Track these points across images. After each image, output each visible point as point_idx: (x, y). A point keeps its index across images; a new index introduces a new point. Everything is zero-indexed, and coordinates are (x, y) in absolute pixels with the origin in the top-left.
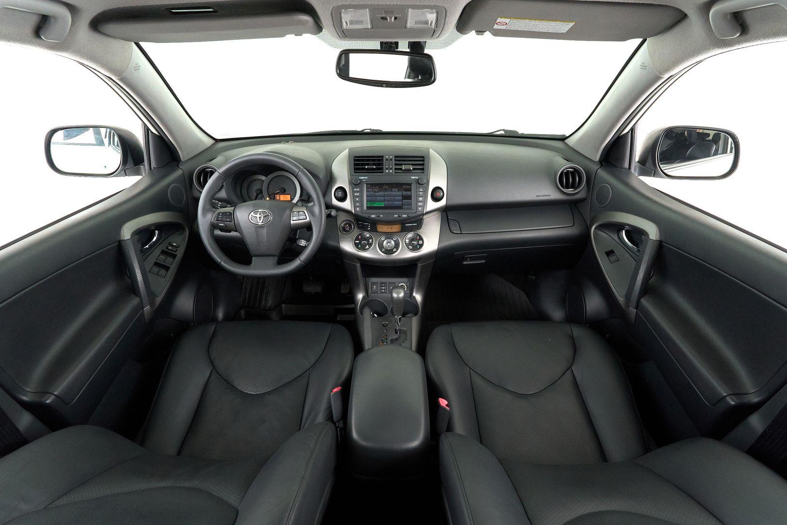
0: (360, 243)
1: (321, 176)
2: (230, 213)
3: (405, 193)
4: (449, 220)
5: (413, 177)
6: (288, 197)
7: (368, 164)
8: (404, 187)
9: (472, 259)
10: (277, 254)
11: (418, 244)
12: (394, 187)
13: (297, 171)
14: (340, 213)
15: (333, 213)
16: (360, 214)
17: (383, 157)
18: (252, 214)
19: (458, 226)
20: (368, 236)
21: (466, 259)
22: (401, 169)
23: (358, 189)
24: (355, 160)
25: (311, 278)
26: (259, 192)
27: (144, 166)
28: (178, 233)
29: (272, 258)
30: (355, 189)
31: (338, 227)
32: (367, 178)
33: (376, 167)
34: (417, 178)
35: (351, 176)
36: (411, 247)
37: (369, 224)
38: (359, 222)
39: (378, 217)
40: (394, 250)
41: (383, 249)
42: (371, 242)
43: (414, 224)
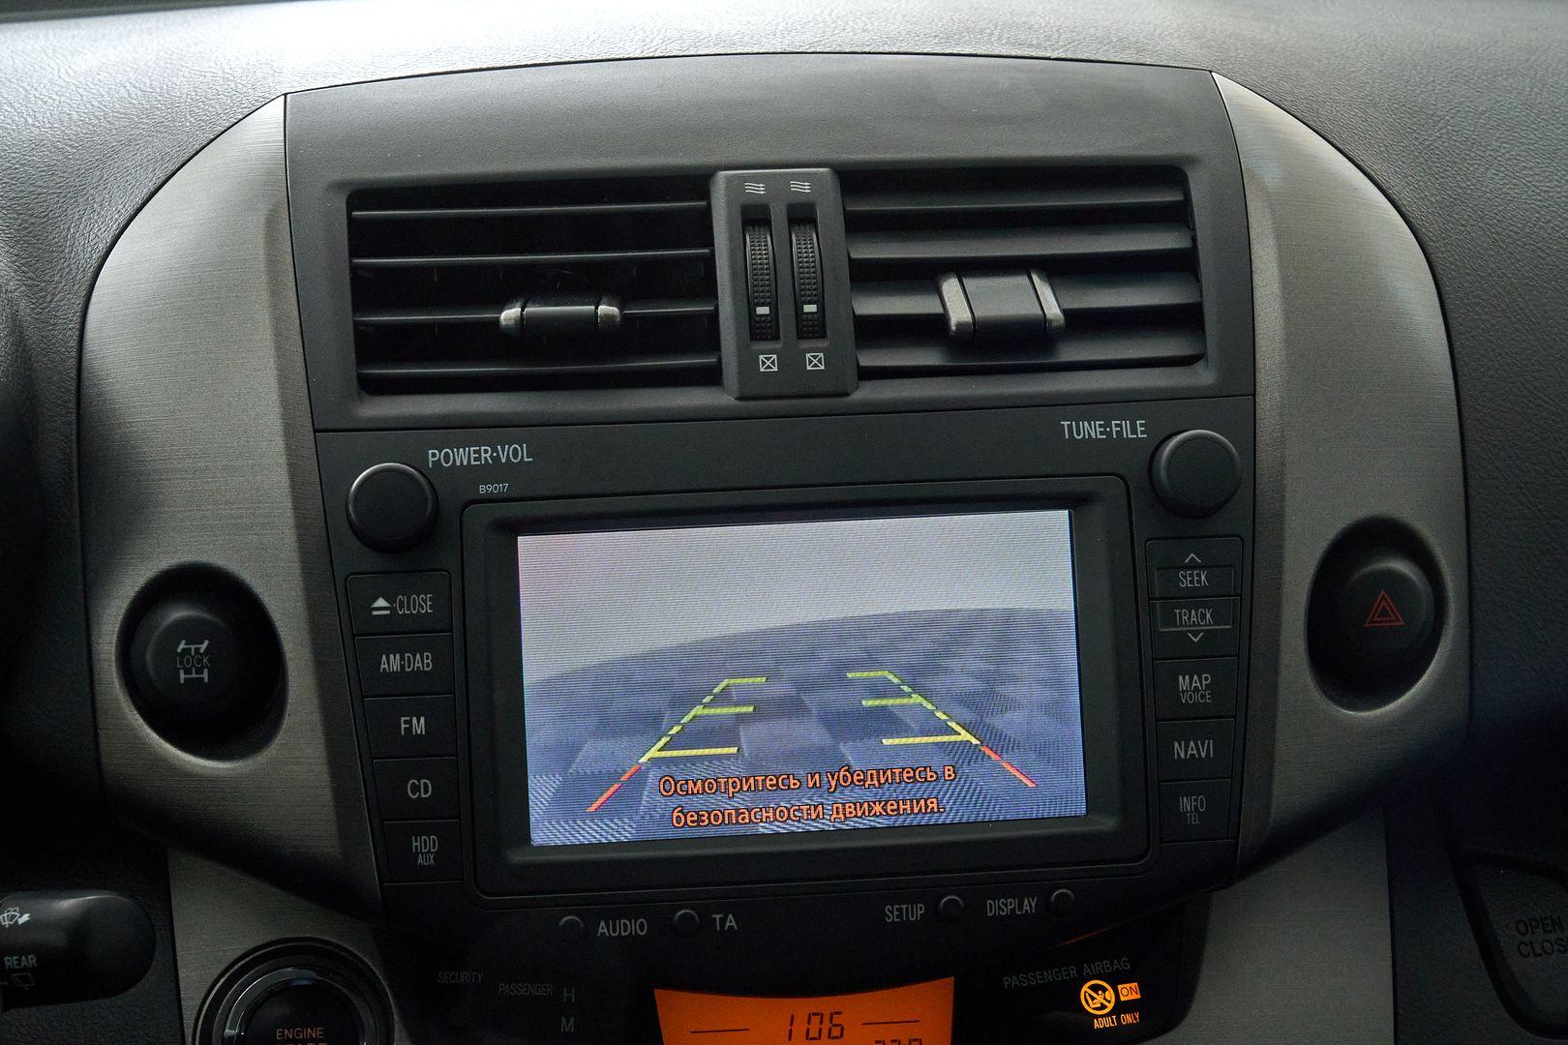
4: (1481, 879)
5: (1092, 429)
7: (523, 284)
17: (696, 183)
22: (932, 328)
24: (362, 238)
30: (381, 602)
31: (188, 1032)
32: (523, 451)
33: (624, 317)
34: (1134, 431)
35: (315, 431)
37: (568, 995)
38: (444, 977)
39: (686, 935)
43: (1097, 968)
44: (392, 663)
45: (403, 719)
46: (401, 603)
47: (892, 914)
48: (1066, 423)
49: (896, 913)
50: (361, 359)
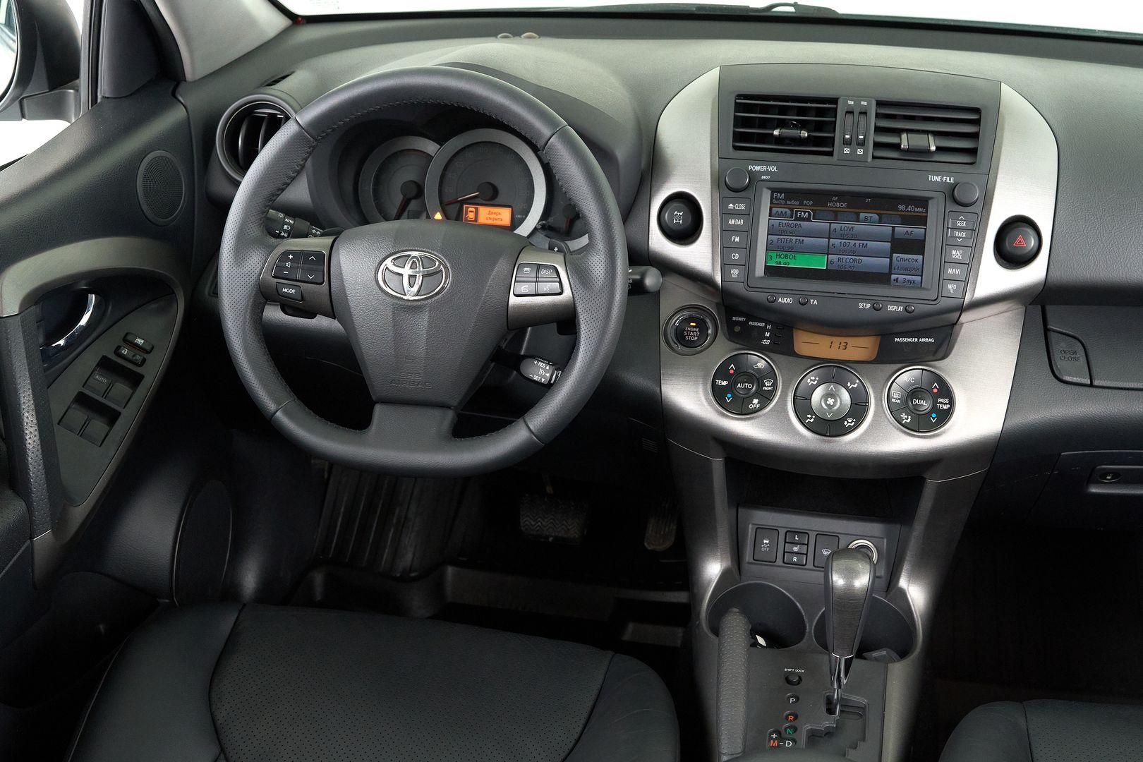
0: (731, 388)
1: (622, 152)
2: (320, 256)
3: (901, 230)
4: (1053, 336)
5: (938, 179)
6: (503, 216)
7: (781, 124)
8: (902, 207)
9: (1121, 479)
10: (454, 402)
11: (934, 409)
12: (868, 208)
13: (546, 132)
14: (674, 281)
15: (652, 279)
16: (740, 289)
17: (834, 101)
18: (388, 262)
19: (1083, 360)
20: (761, 364)
21: (1100, 478)
22: (896, 147)
23: (742, 207)
24: (739, 107)
25: (549, 489)
26: (414, 191)
27: (77, 90)
28: (154, 306)
29: (436, 413)
30: (731, 205)
31: (661, 326)
32: (775, 169)
33: (808, 136)
34: (950, 180)
35: (719, 158)
36: (907, 419)
37: (769, 327)
38: (734, 318)
39: (803, 305)
40: (848, 422)
41: (809, 416)
42: (769, 388)
43: (924, 340)
44: (732, 222)
45: (733, 237)
46: (737, 206)
47: (861, 306)
48: (930, 176)
50: (734, 140)
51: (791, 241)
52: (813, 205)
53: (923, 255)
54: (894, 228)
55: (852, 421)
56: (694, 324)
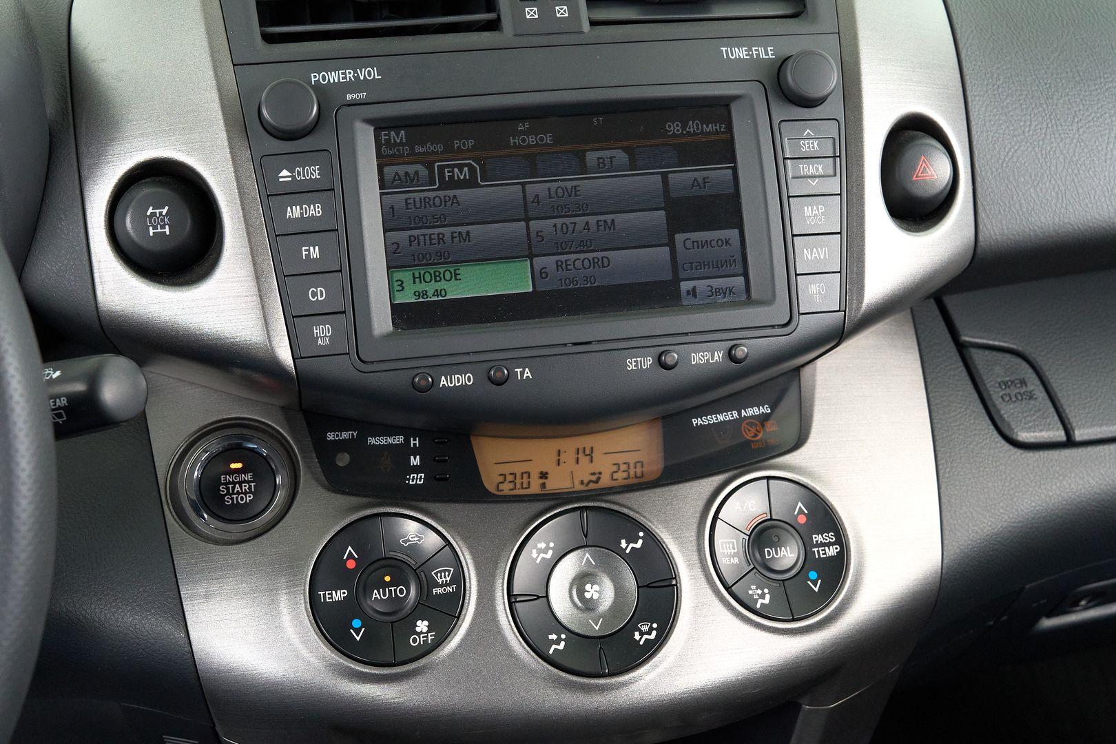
0: (357, 604)
3: (683, 178)
4: (978, 356)
5: (740, 53)
8: (674, 128)
11: (808, 560)
14: (168, 373)
15: (117, 385)
16: (343, 369)
19: (1041, 394)
23: (313, 172)
30: (285, 173)
31: (161, 482)
32: (375, 74)
34: (767, 54)
35: (234, 65)
36: (762, 596)
37: (414, 442)
38: (331, 436)
39: (499, 384)
40: (642, 634)
41: (554, 637)
42: (449, 589)
43: (750, 412)
44: (294, 212)
45: (304, 248)
46: (299, 173)
47: (631, 364)
48: (724, 49)
49: (634, 364)
50: (262, 24)
51: (441, 238)
52: (474, 148)
53: (740, 227)
54: (665, 176)
55: (651, 629)
56: (239, 465)
